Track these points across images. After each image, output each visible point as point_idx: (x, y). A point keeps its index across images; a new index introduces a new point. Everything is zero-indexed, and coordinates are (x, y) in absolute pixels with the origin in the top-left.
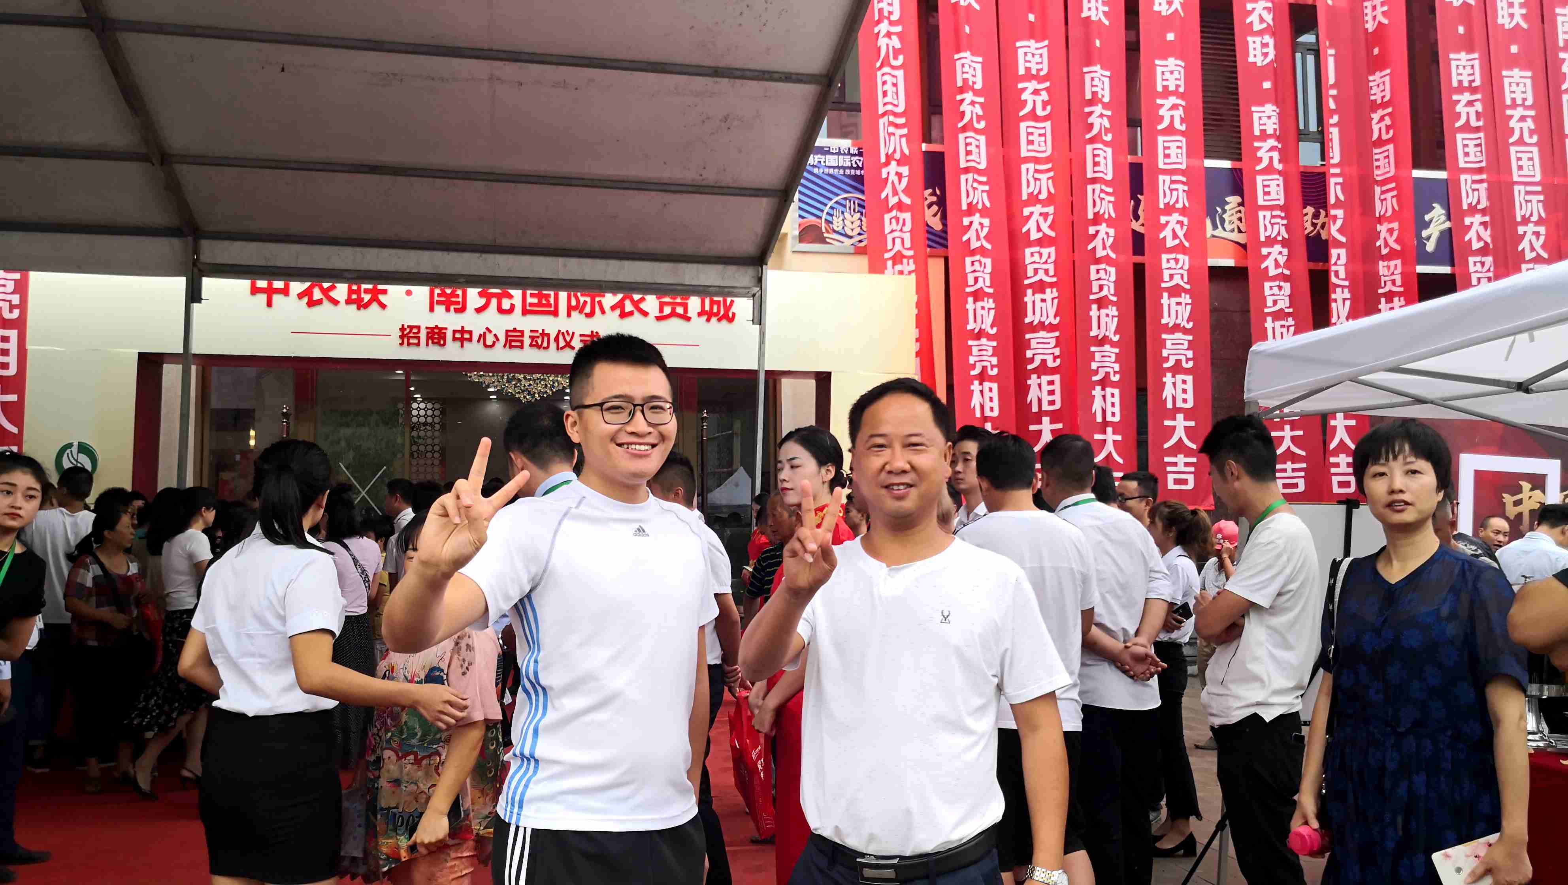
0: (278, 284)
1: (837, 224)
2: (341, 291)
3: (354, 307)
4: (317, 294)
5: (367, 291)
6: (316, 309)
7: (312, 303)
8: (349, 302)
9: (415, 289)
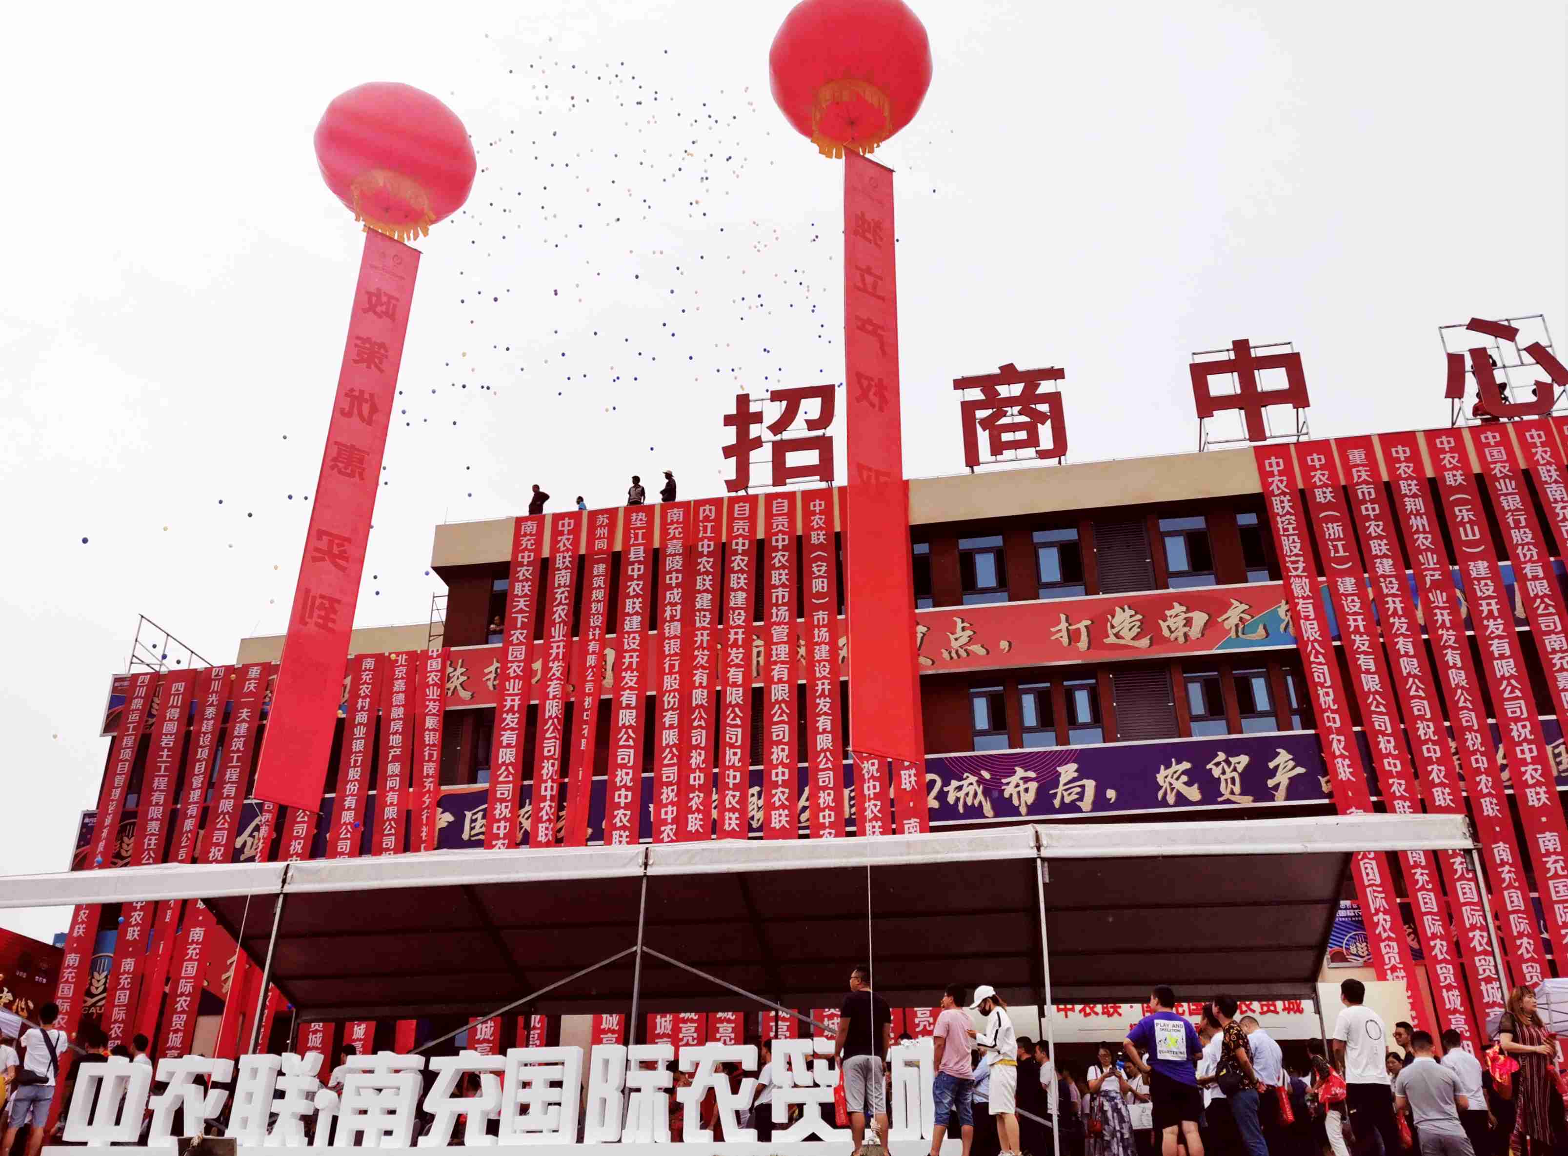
0: (1069, 1006)
1: (1353, 950)
2: (1099, 1008)
3: (1106, 1016)
4: (1088, 1010)
5: (1111, 1007)
6: (1089, 1018)
7: (1086, 1015)
8: (1103, 1013)
9: (1134, 1005)
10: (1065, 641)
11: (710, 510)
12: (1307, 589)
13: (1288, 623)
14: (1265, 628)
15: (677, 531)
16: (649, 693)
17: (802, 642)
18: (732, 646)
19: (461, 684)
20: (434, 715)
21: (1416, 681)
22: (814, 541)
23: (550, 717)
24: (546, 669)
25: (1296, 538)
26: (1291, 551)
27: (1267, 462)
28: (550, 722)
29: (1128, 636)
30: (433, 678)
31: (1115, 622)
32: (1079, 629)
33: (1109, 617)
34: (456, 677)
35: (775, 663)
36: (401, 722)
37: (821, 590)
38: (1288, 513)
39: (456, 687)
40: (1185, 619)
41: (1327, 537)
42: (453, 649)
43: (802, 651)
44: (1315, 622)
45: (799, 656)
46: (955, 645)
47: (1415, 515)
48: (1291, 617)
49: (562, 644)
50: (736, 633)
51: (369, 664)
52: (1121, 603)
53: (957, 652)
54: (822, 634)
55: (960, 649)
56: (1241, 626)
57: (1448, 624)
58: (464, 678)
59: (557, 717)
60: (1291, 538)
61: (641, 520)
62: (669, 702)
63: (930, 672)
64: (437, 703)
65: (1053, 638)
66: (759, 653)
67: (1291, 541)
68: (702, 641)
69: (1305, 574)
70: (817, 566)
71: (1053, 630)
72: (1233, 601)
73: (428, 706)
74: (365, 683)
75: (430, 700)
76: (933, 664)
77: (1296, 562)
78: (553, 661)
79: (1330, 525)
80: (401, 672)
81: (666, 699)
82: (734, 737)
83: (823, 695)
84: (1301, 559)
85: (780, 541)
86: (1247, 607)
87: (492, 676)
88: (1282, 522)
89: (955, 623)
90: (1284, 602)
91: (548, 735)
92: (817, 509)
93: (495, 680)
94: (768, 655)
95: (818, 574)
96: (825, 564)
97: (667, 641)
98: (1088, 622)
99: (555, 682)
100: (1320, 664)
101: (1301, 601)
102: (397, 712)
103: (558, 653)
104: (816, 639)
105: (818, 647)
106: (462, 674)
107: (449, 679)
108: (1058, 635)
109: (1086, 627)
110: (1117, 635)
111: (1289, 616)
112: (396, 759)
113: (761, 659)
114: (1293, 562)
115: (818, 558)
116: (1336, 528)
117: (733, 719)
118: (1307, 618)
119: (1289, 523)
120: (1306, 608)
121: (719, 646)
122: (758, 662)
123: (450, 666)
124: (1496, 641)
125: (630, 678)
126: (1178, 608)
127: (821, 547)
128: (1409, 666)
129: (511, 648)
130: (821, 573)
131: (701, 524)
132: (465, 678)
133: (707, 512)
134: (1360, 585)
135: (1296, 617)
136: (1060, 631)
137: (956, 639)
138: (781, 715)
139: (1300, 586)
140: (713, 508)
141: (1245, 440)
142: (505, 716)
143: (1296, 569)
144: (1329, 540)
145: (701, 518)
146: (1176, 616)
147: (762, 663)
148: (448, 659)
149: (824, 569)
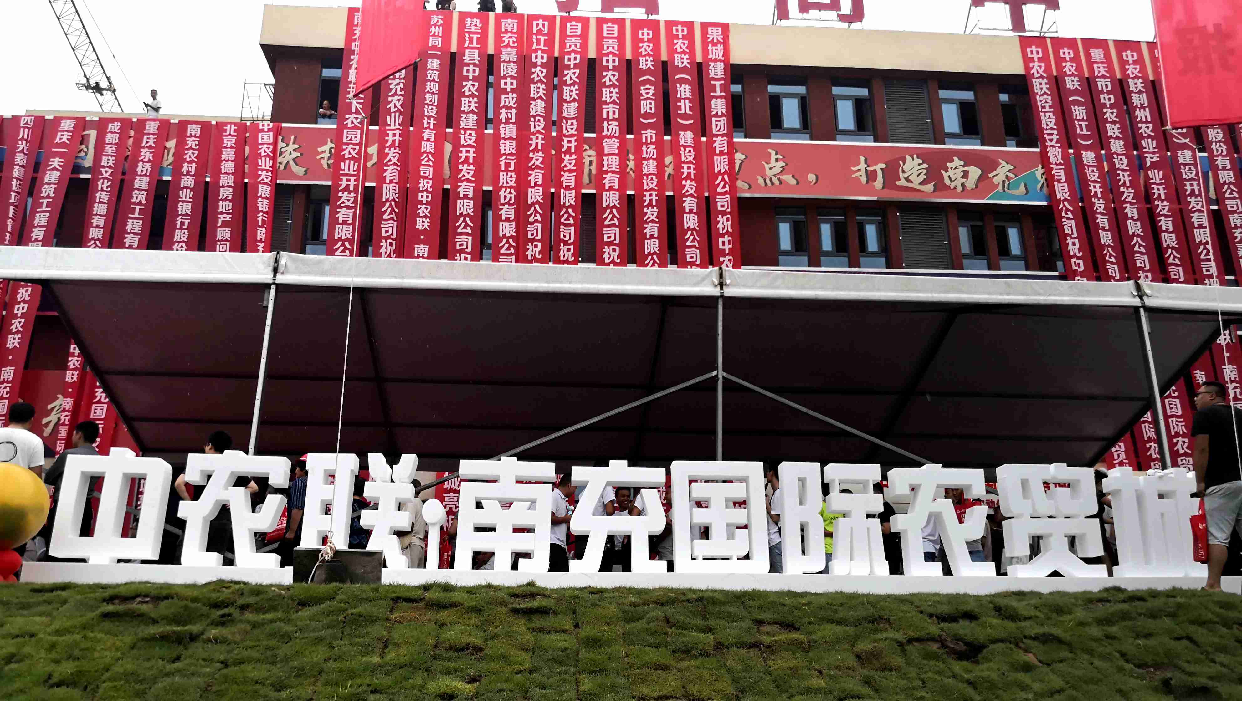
10: (864, 179)
11: (543, 25)
12: (1060, 157)
13: (1043, 184)
14: (1025, 186)
15: (511, 40)
16: (485, 188)
17: (632, 157)
18: (565, 153)
19: (294, 160)
20: (266, 184)
21: (1139, 239)
22: (643, 66)
23: (387, 200)
24: (382, 154)
25: (1051, 114)
26: (1047, 125)
27: (1029, 50)
28: (388, 204)
29: (916, 181)
30: (265, 150)
31: (905, 167)
32: (875, 171)
33: (901, 163)
34: (288, 152)
35: (607, 172)
36: (231, 190)
37: (649, 111)
38: (1045, 93)
39: (288, 162)
40: (963, 171)
41: (1075, 117)
42: (284, 125)
43: (631, 164)
44: (1065, 184)
45: (628, 170)
46: (769, 173)
47: (1140, 109)
48: (1046, 179)
49: (398, 132)
50: (569, 142)
51: (194, 130)
52: (912, 152)
53: (771, 180)
54: (651, 151)
55: (773, 177)
56: (1007, 183)
57: (1163, 197)
58: (296, 154)
59: (394, 200)
60: (1047, 114)
61: (476, 25)
62: (505, 197)
63: (747, 195)
64: (270, 173)
65: (853, 176)
66: (591, 163)
67: (1047, 117)
68: (537, 144)
69: (1059, 145)
70: (646, 89)
71: (854, 169)
72: (1001, 161)
73: (260, 175)
74: (191, 148)
75: (262, 170)
76: (749, 188)
77: (1051, 134)
78: (390, 147)
79: (1076, 108)
80: (229, 141)
81: (502, 193)
82: (568, 235)
83: (650, 204)
84: (1055, 132)
85: (610, 62)
86: (1012, 167)
87: (327, 155)
88: (1041, 101)
89: (770, 154)
90: (1040, 166)
91: (385, 217)
92: (646, 37)
93: (329, 158)
94: (600, 165)
95: (646, 96)
96: (653, 88)
97: (502, 141)
98: (884, 166)
99: (392, 167)
100: (1068, 219)
101: (1054, 166)
102: (226, 180)
103: (394, 141)
104: (644, 155)
105: (645, 163)
106: (294, 150)
107: (281, 153)
108: (857, 174)
109: (882, 169)
110: (907, 179)
111: (1044, 179)
112: (225, 224)
113: (594, 168)
114: (1049, 135)
115: (647, 82)
116: (1081, 111)
117: (567, 219)
118: (1059, 181)
119: (1046, 102)
120: (1059, 173)
121: (553, 152)
122: (590, 170)
123: (282, 141)
124: (1196, 214)
125: (467, 171)
126: (957, 162)
127: (648, 72)
128: (1134, 227)
129: (345, 131)
130: (649, 96)
131: (534, 37)
132: (298, 154)
133: (540, 26)
134: (1098, 158)
135: (1050, 179)
136: (859, 170)
137: (771, 169)
138: (612, 219)
139: (1055, 154)
140: (546, 23)
141: (1008, 30)
142: (340, 194)
143: (1051, 140)
144: (1076, 119)
145: (535, 31)
146: (956, 168)
147: (594, 172)
148: (280, 135)
149: (652, 92)
